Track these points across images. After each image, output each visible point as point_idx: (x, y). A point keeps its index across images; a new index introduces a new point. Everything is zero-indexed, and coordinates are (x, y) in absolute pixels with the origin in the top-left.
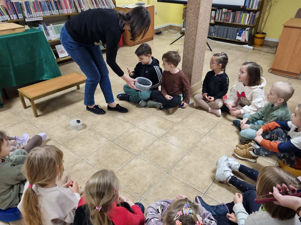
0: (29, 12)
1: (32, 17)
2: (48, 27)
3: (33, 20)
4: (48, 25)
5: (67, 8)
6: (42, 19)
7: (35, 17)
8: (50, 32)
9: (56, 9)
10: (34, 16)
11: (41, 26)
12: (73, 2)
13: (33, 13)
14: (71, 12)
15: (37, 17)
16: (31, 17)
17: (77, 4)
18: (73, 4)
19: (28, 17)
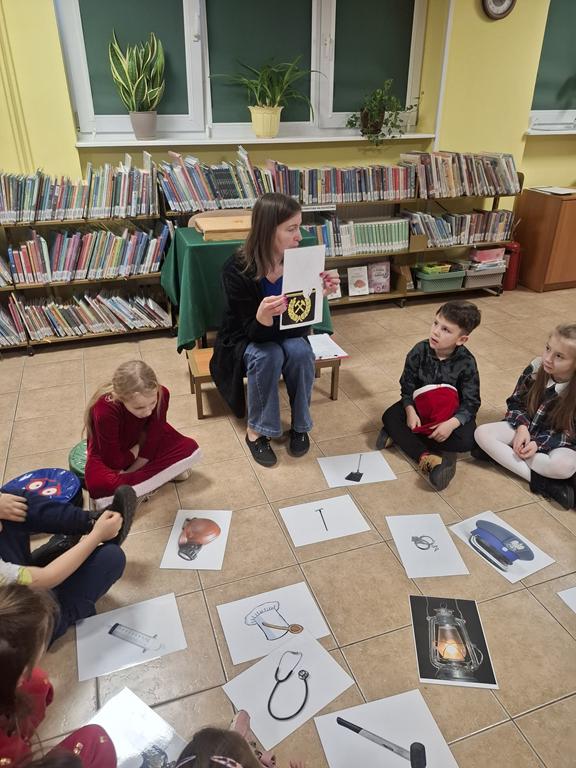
1: (317, 203)
2: (342, 227)
3: (317, 209)
4: (345, 222)
5: (396, 187)
6: (335, 209)
7: (321, 204)
8: (344, 238)
10: (319, 201)
11: (330, 224)
12: (413, 175)
13: (319, 195)
14: (402, 197)
15: (326, 204)
16: (313, 204)
17: (422, 180)
18: (413, 180)
19: (307, 203)
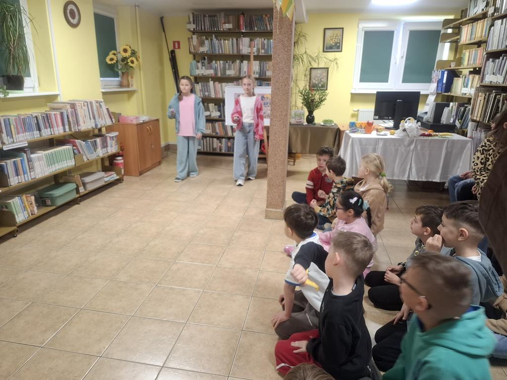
0: (9, 134)
1: (13, 142)
2: (33, 156)
3: (15, 146)
4: (34, 153)
6: (27, 145)
7: (16, 143)
8: (37, 164)
9: (45, 128)
10: (15, 141)
11: (24, 156)
12: (66, 117)
13: (14, 136)
15: (20, 142)
16: (11, 143)
19: (7, 143)
